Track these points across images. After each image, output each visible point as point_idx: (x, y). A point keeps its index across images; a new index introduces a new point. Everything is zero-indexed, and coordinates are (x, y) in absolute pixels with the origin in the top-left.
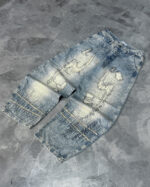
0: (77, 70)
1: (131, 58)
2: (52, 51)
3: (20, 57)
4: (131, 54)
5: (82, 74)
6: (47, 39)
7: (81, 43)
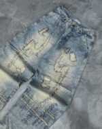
2: (11, 31)
7: (38, 22)
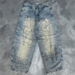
0: (30, 30)
1: (46, 9)
3: (3, 43)
4: (44, 7)
5: (33, 30)
6: (5, 26)
